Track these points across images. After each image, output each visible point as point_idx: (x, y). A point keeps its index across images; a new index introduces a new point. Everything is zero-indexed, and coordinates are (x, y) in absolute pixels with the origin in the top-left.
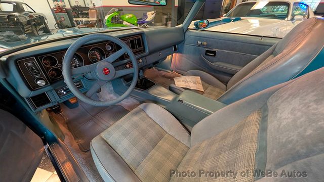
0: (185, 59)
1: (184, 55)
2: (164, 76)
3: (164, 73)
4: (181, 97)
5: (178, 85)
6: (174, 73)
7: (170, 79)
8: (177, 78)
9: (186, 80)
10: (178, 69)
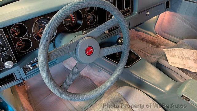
0: (180, 20)
1: (179, 15)
2: (143, 40)
3: (143, 35)
4: (184, 91)
5: (172, 63)
6: (159, 37)
7: (151, 44)
8: (169, 50)
9: (183, 56)
10: (165, 32)
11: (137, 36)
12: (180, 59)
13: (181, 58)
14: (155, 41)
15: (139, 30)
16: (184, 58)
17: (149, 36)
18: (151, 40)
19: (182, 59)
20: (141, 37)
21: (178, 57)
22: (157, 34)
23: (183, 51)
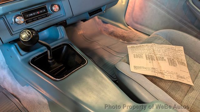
5: (135, 67)
6: (130, 29)
7: (122, 39)
8: (134, 47)
9: (153, 55)
10: (137, 23)
11: (105, 29)
12: (148, 60)
13: (150, 58)
14: (125, 35)
15: (107, 22)
16: (155, 59)
17: (119, 29)
18: (121, 34)
19: (152, 60)
20: (110, 31)
21: (146, 57)
22: (128, 26)
23: (155, 48)
